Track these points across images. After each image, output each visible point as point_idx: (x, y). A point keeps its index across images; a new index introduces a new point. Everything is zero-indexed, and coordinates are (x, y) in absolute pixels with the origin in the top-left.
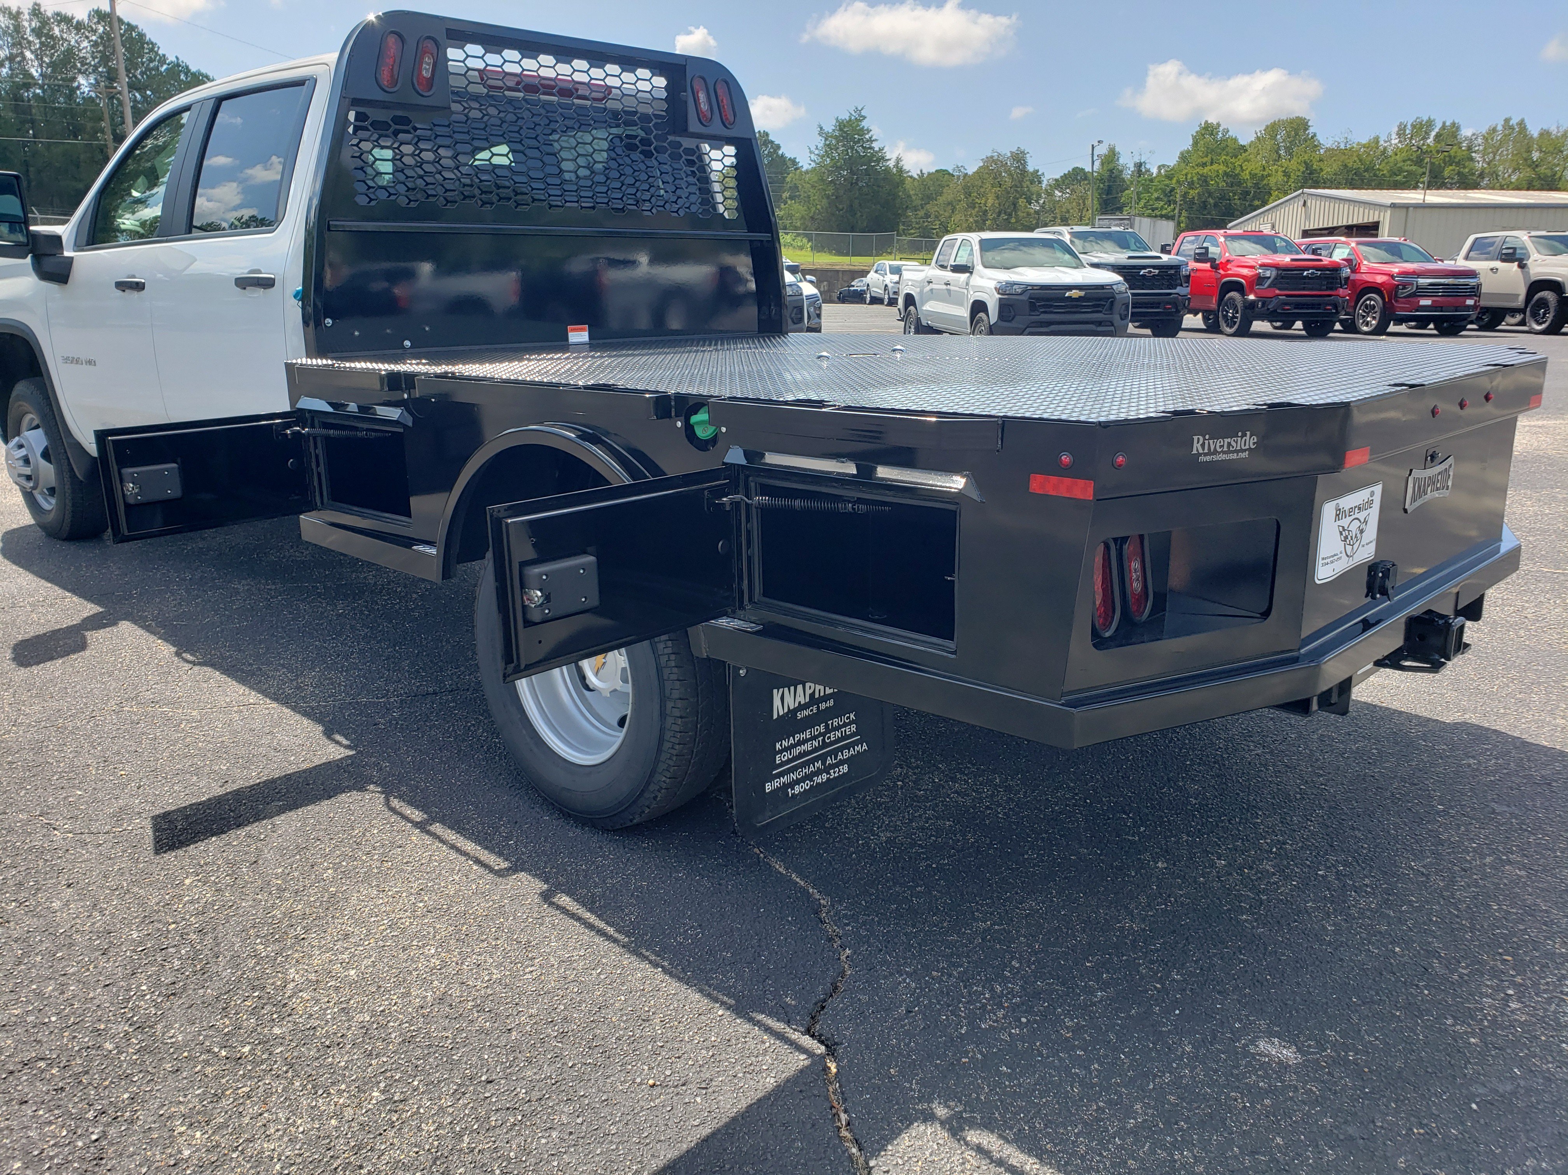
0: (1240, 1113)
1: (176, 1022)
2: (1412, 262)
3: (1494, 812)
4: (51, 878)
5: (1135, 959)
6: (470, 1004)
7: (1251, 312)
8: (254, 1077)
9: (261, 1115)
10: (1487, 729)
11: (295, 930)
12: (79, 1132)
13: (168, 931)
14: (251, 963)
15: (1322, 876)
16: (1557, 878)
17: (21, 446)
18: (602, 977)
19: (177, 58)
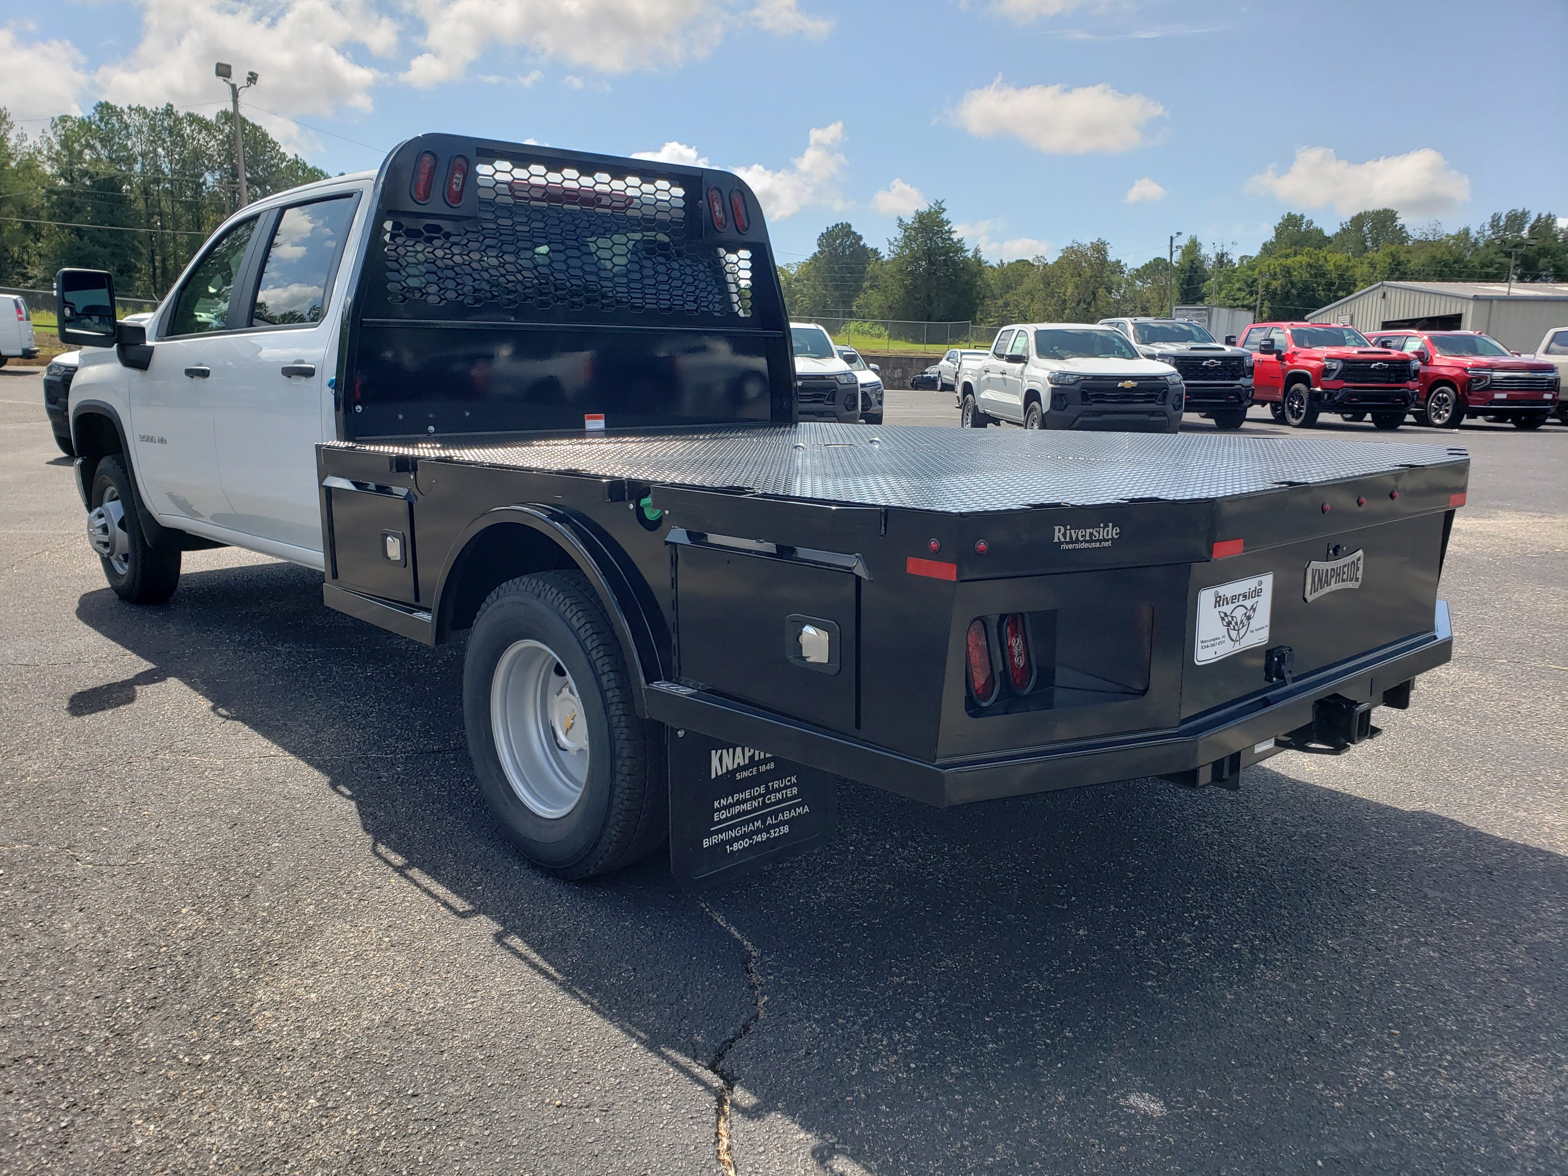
0: (1094, 1157)
1: (151, 1031)
2: (1487, 356)
3: (1426, 896)
4: (67, 903)
5: (1033, 1016)
6: (412, 1027)
7: (1317, 403)
8: (208, 1082)
9: (209, 1113)
10: (1444, 819)
11: (271, 957)
12: (52, 1119)
13: (159, 953)
14: (226, 984)
15: (1236, 949)
16: (1469, 961)
17: (101, 516)
18: (535, 1010)
19: (296, 156)
